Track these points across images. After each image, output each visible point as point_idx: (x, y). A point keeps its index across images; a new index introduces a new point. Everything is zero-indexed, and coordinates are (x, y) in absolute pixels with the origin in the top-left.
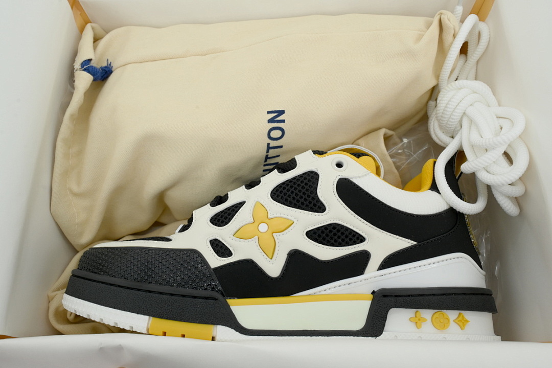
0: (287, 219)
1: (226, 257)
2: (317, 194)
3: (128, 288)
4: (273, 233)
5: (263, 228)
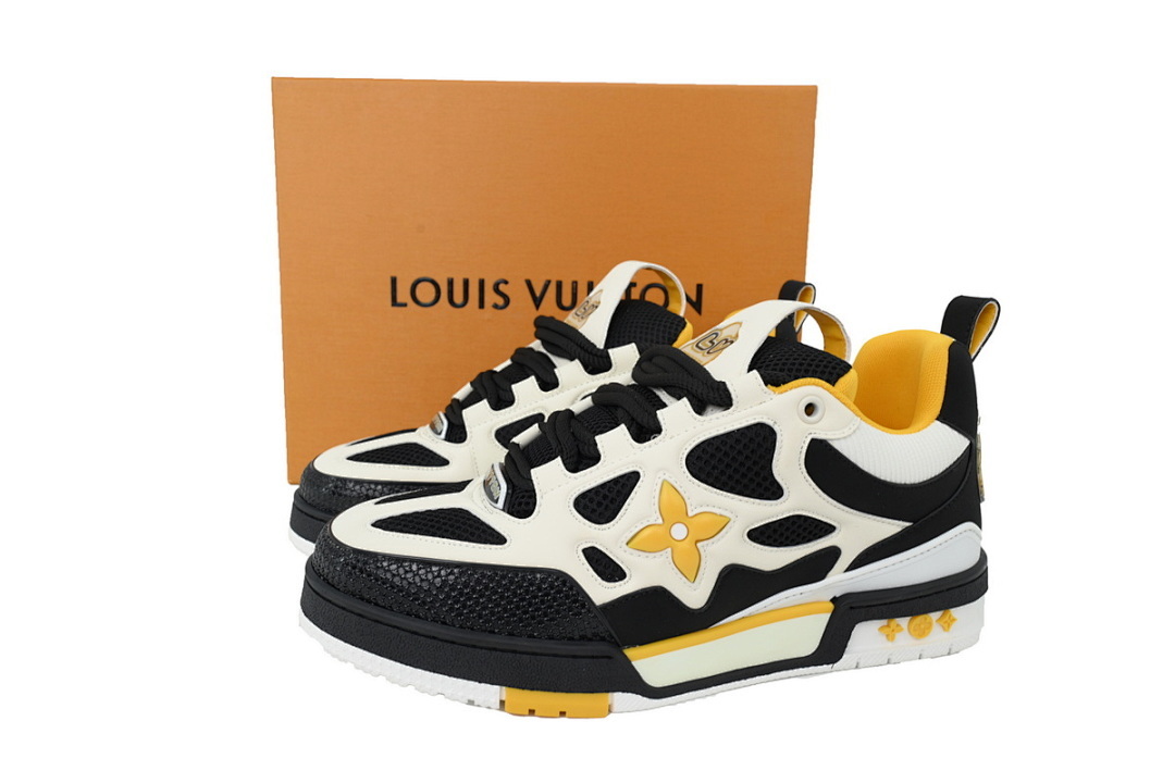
0: (721, 515)
1: (616, 581)
2: (771, 469)
4: (697, 541)
5: (679, 531)
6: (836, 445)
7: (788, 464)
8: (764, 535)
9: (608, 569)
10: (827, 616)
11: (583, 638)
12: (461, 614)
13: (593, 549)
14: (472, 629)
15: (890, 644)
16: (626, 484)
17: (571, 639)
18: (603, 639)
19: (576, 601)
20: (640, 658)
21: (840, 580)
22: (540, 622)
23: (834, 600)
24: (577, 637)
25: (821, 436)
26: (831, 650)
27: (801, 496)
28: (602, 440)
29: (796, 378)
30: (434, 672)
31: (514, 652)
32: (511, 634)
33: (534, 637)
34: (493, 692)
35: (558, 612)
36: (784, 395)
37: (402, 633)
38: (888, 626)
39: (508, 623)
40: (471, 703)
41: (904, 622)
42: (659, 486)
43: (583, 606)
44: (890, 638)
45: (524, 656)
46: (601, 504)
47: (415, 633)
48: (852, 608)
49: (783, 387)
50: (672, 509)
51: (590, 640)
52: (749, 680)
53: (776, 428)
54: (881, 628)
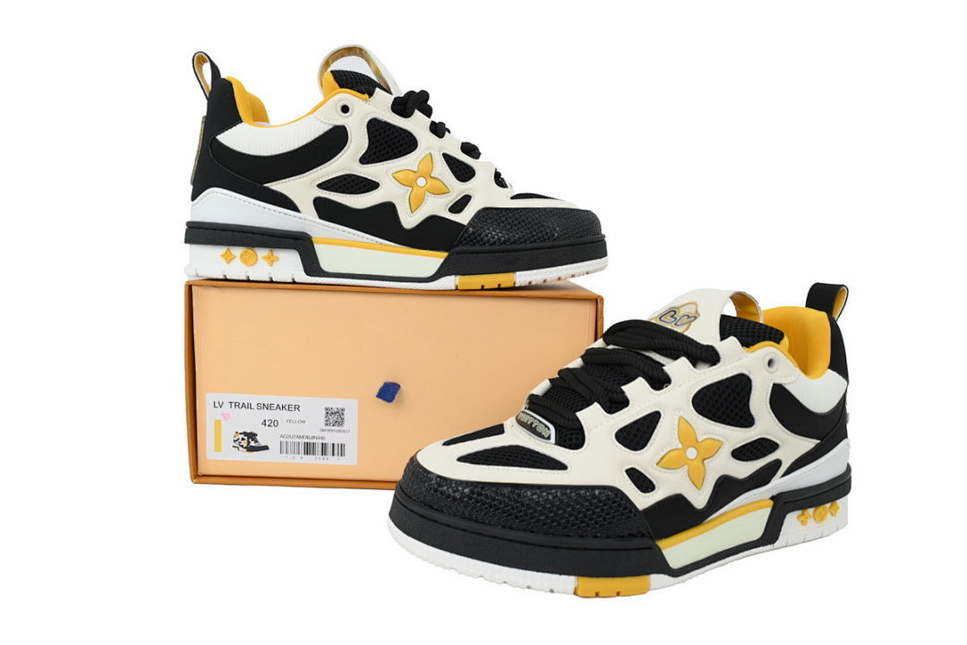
0: (718, 440)
3: (541, 546)
4: (704, 460)
5: (691, 453)
6: (788, 387)
7: (759, 403)
8: (742, 454)
9: (644, 484)
10: (768, 510)
11: (630, 535)
12: (545, 524)
13: (633, 469)
14: (553, 534)
15: (804, 527)
16: (652, 420)
17: (623, 537)
18: (643, 535)
19: (625, 508)
20: (668, 547)
21: (779, 484)
22: (602, 526)
23: (772, 498)
24: (626, 535)
25: (778, 381)
26: (771, 535)
27: (766, 424)
28: (628, 389)
29: (758, 342)
30: (526, 569)
31: (585, 549)
32: (581, 536)
33: (597, 537)
34: (570, 581)
35: (614, 517)
36: (755, 353)
37: (501, 542)
38: (803, 514)
39: (579, 528)
40: (552, 591)
41: (811, 511)
42: (677, 422)
43: (631, 511)
44: (803, 523)
45: (593, 552)
46: (636, 436)
47: (511, 541)
48: (785, 503)
49: (752, 348)
50: (687, 437)
51: (635, 536)
52: (727, 560)
53: (752, 377)
54: (798, 517)
